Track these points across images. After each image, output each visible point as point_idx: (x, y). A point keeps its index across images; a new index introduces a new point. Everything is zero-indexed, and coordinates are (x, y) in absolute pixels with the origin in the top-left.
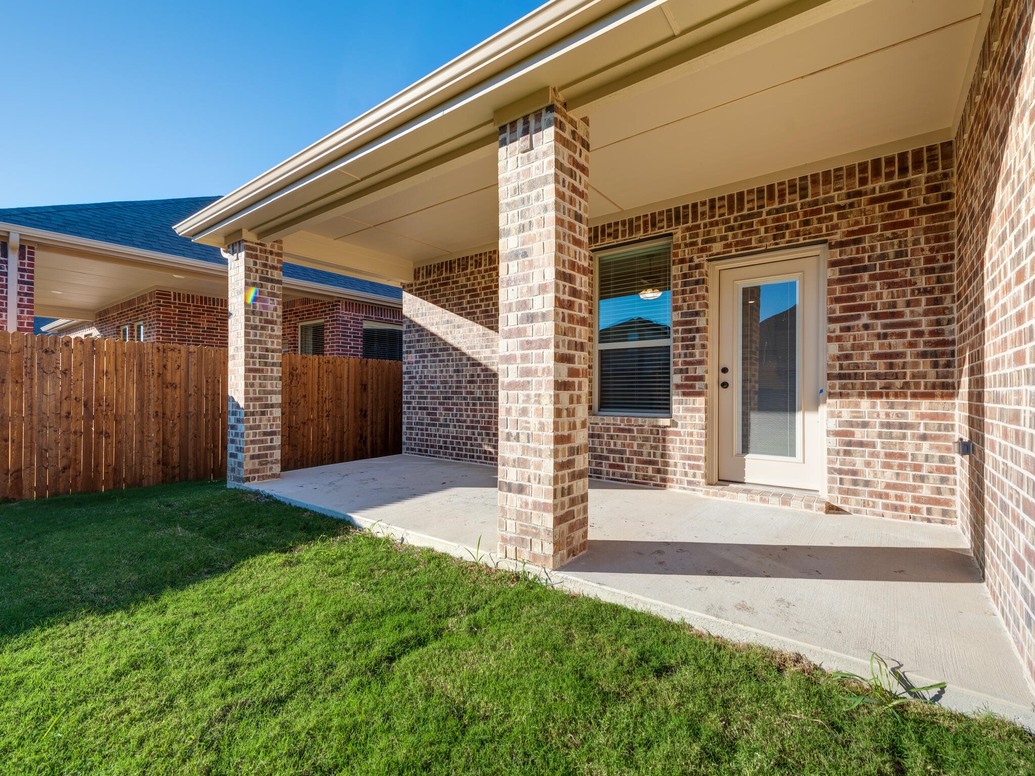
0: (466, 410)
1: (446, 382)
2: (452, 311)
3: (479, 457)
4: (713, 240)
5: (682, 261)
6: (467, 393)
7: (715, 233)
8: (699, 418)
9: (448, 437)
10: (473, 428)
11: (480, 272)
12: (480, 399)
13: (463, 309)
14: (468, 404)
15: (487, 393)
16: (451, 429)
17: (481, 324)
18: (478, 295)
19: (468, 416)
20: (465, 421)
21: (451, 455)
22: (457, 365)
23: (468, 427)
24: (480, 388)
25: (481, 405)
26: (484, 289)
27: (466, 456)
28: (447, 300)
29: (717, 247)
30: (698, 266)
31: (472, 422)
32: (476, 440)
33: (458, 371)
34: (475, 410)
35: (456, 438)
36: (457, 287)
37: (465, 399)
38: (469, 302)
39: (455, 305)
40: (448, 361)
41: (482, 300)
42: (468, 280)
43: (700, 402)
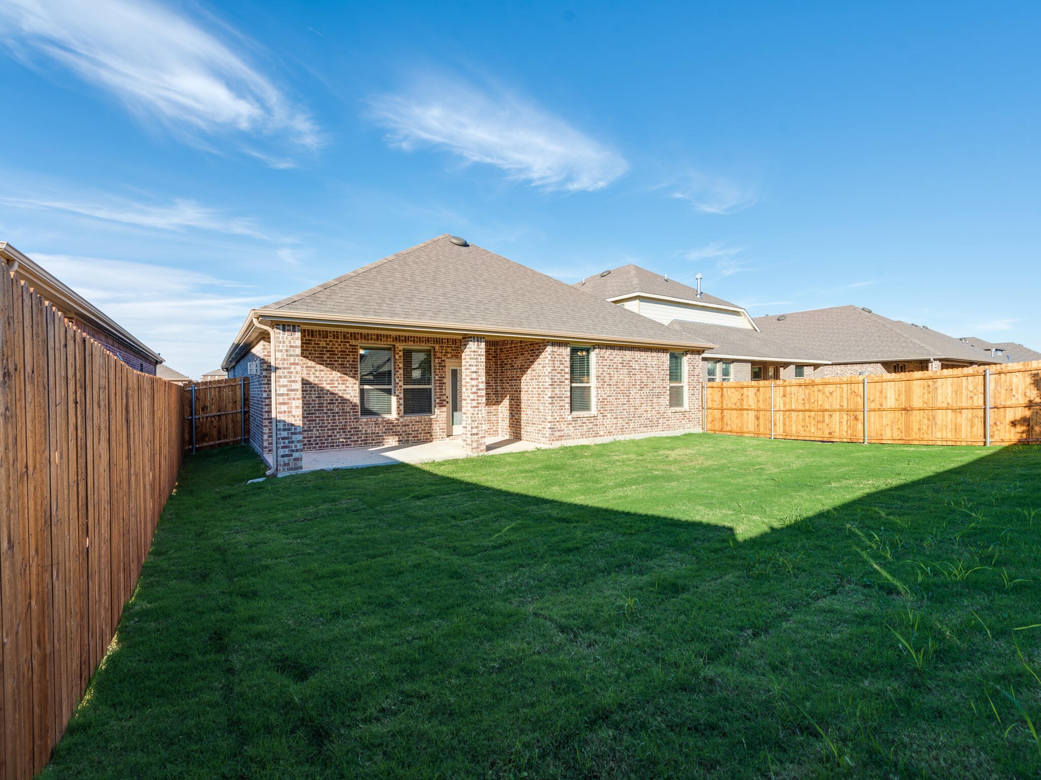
0: (327, 420)
1: (310, 404)
2: (314, 361)
3: (337, 446)
4: (448, 353)
5: (439, 358)
6: (328, 410)
7: (449, 350)
8: (445, 415)
9: (311, 437)
10: (333, 429)
11: (337, 342)
12: (338, 413)
13: (323, 361)
14: (329, 416)
15: (343, 409)
16: (314, 432)
17: (338, 371)
18: (336, 354)
19: (329, 423)
20: (326, 426)
21: (315, 448)
22: (319, 394)
23: (329, 430)
24: (338, 406)
25: (339, 416)
26: (340, 351)
27: (327, 446)
28: (310, 354)
29: (449, 355)
30: (444, 361)
31: (332, 426)
32: (336, 436)
33: (320, 397)
34: (335, 420)
35: (320, 437)
36: (318, 347)
37: (326, 413)
38: (328, 357)
39: (317, 357)
40: (311, 391)
41: (339, 358)
42: (328, 344)
43: (445, 409)
